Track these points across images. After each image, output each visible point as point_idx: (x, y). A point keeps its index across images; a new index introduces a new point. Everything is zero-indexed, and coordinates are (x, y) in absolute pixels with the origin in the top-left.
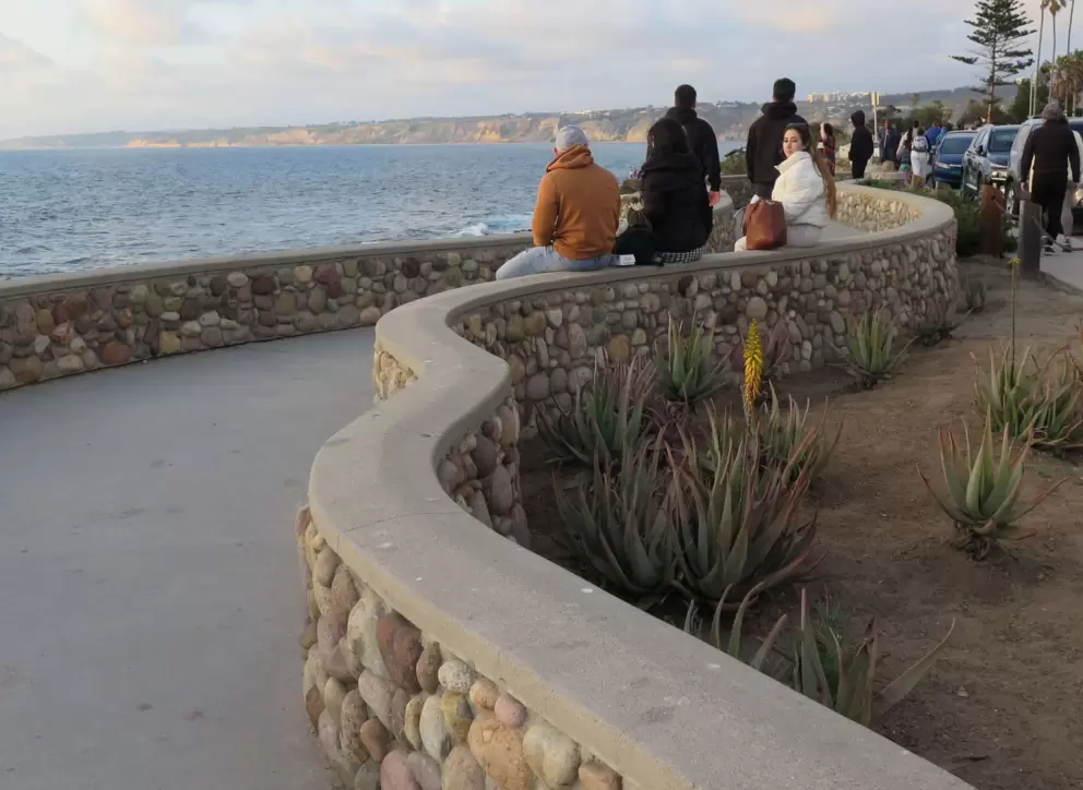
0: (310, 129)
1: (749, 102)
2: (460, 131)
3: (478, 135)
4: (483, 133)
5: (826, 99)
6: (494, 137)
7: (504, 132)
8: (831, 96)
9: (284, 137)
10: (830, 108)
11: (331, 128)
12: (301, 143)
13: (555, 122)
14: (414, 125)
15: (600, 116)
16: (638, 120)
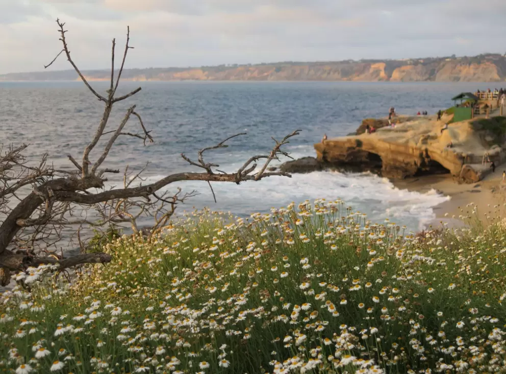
0: (204, 69)
2: (311, 73)
3: (325, 75)
4: (329, 73)
6: (335, 76)
7: (345, 73)
11: (220, 69)
12: (197, 79)
13: (382, 66)
14: (279, 67)
15: (415, 63)
16: (444, 66)
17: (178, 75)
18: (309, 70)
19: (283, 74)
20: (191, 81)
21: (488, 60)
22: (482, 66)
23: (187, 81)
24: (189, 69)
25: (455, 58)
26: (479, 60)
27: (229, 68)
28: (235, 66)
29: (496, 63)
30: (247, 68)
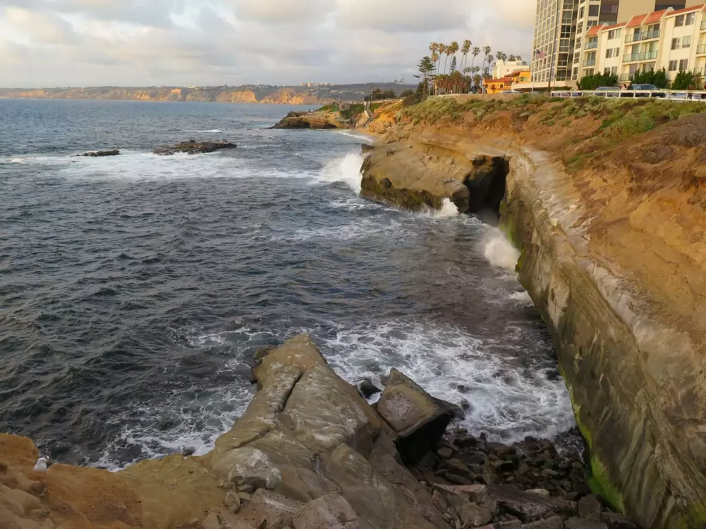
0: (45, 90)
1: (273, 85)
2: (129, 94)
3: (139, 97)
4: (142, 95)
5: (309, 85)
6: (146, 98)
7: (153, 95)
8: (311, 84)
9: (30, 94)
10: (312, 90)
11: (57, 90)
12: (40, 97)
13: (179, 91)
14: (104, 90)
15: (201, 89)
16: (220, 93)
17: (24, 94)
18: (127, 93)
19: (107, 95)
20: (35, 99)
21: (249, 89)
22: (245, 92)
23: (31, 99)
24: (32, 90)
25: (227, 87)
26: (243, 88)
27: (64, 90)
28: (69, 89)
29: (253, 91)
30: (79, 90)
